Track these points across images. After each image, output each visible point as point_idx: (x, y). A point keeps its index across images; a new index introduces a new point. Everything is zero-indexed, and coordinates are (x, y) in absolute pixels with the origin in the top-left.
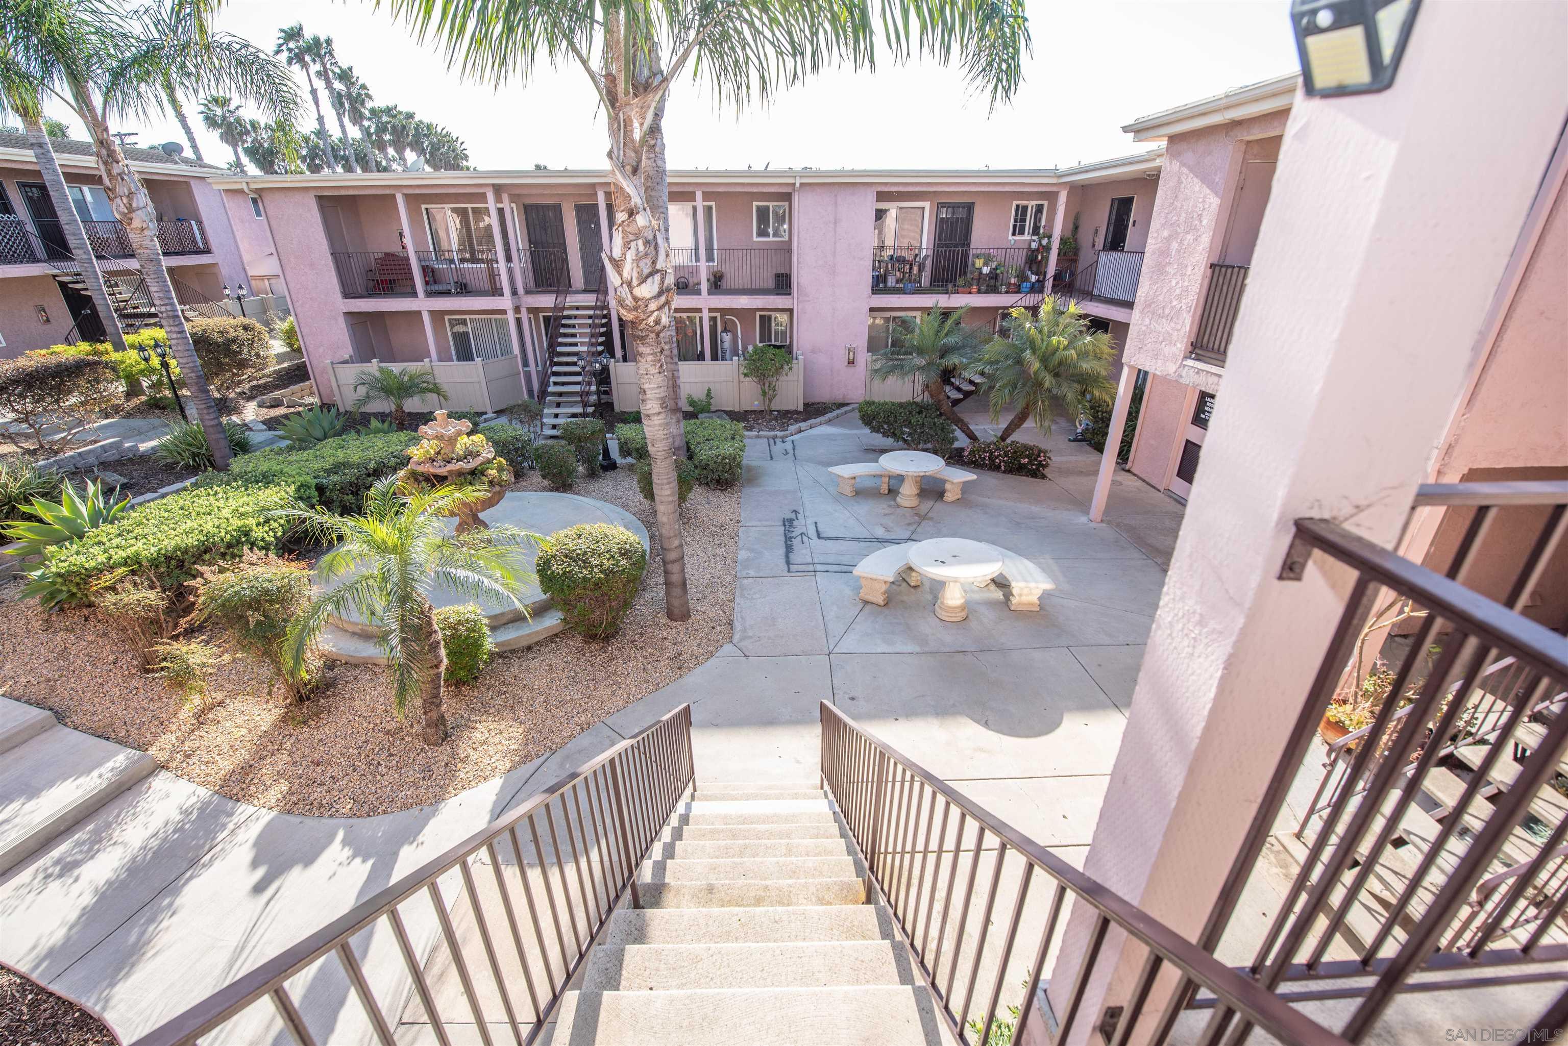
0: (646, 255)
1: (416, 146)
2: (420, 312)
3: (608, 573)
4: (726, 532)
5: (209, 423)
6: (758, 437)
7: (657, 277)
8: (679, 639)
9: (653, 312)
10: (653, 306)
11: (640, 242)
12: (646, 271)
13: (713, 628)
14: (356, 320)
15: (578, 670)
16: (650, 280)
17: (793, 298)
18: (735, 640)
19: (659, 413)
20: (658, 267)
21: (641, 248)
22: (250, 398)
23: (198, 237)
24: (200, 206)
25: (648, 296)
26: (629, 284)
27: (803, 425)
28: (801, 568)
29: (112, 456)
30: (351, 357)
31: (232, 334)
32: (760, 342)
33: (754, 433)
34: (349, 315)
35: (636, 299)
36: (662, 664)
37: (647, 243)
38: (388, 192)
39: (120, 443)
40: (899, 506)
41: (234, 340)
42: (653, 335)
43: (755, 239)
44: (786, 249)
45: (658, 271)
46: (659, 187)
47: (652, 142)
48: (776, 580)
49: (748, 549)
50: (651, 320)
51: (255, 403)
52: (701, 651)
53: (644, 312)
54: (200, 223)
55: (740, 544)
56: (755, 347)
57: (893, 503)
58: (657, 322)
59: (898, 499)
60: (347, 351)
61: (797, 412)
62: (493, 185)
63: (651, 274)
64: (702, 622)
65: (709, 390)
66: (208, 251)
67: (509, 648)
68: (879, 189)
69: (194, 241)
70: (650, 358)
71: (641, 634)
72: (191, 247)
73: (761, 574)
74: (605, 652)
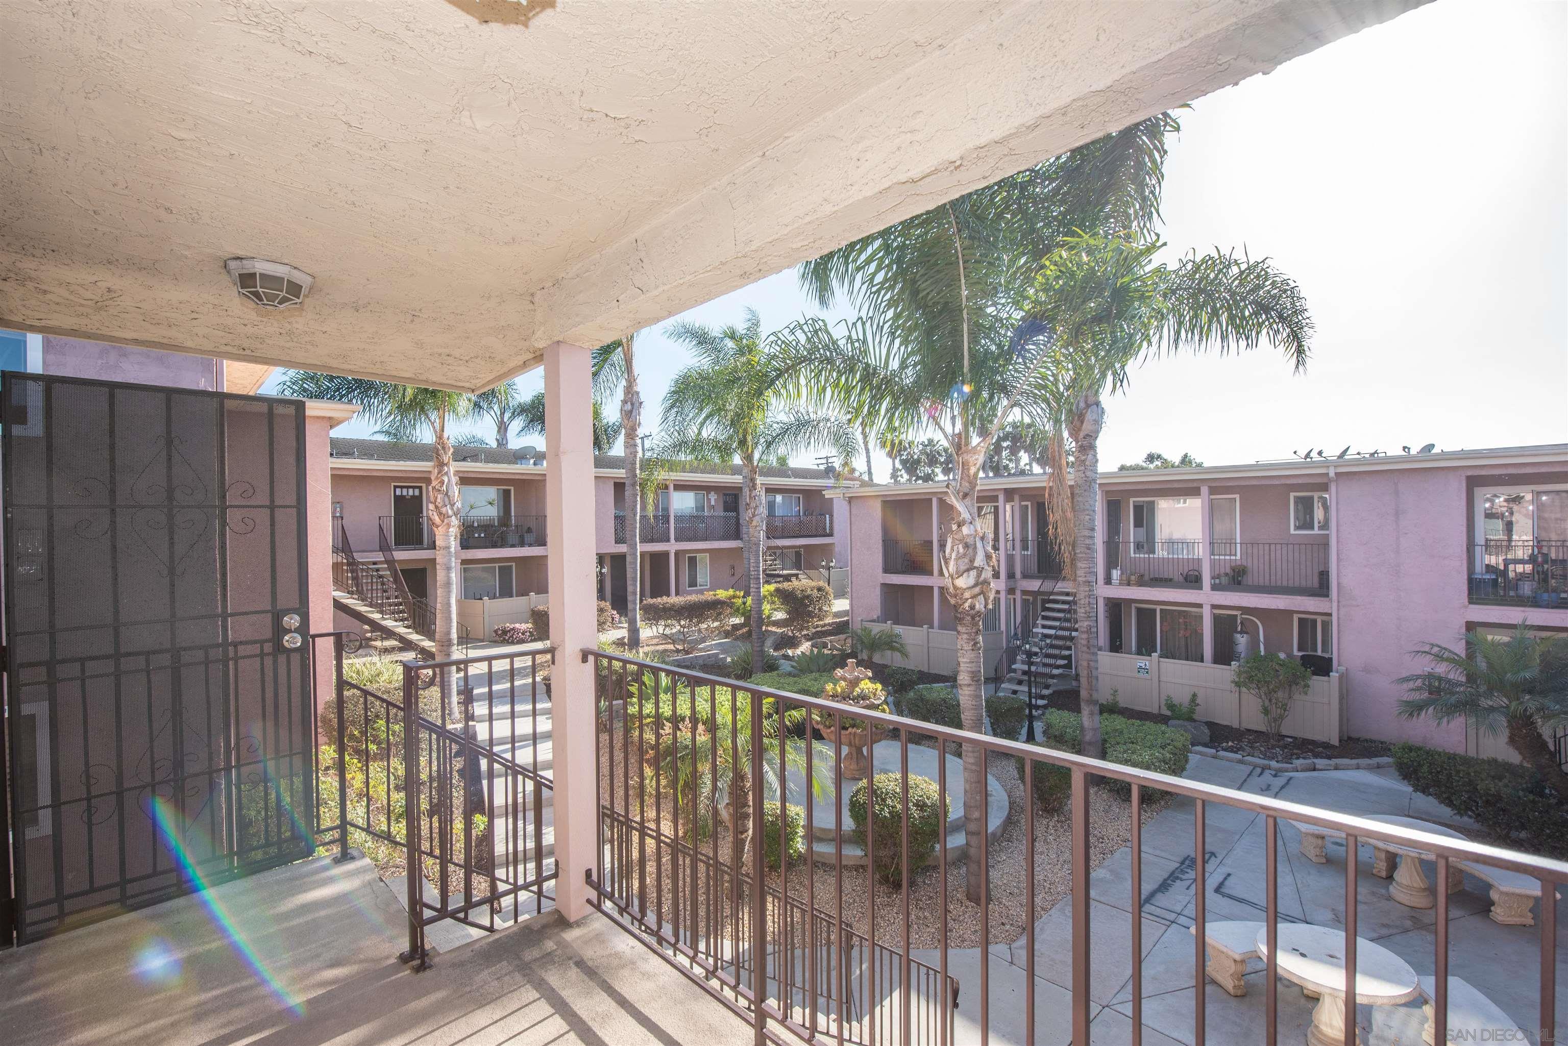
0: (965, 555)
1: (1030, 449)
2: (932, 587)
3: (895, 816)
4: (1100, 845)
5: (755, 649)
6: (1240, 762)
7: (973, 573)
8: (961, 918)
9: (967, 599)
10: (967, 595)
11: (960, 547)
12: (963, 568)
13: (1003, 924)
14: (887, 589)
15: (857, 899)
16: (965, 575)
17: (1331, 601)
18: (1014, 945)
19: (969, 685)
20: (976, 564)
21: (961, 550)
22: (808, 640)
23: (828, 525)
24: (835, 506)
25: (964, 586)
26: (952, 578)
27: (1320, 762)
28: (1158, 911)
29: (711, 661)
30: (878, 617)
31: (809, 592)
32: (1299, 650)
33: (1239, 756)
34: (884, 585)
35: (955, 587)
36: (928, 930)
37: (966, 546)
38: (927, 497)
39: (717, 654)
40: (1389, 898)
41: (808, 597)
42: (969, 618)
43: (1292, 531)
44: (1323, 544)
45: (975, 568)
46: (1086, 493)
47: (1083, 458)
48: (1114, 911)
49: (1111, 871)
50: (967, 605)
51: (810, 643)
52: (973, 938)
53: (961, 599)
54: (831, 516)
55: (1106, 863)
56: (1290, 655)
57: (1383, 891)
58: (972, 607)
59: (1391, 888)
60: (876, 613)
61: (1326, 746)
62: (1005, 489)
63: (968, 570)
64: (997, 914)
65: (1195, 695)
66: (831, 535)
67: (823, 860)
68: (1470, 473)
69: (825, 529)
70: (965, 636)
71: (930, 898)
72: (821, 532)
73: (1102, 899)
74: (889, 897)
